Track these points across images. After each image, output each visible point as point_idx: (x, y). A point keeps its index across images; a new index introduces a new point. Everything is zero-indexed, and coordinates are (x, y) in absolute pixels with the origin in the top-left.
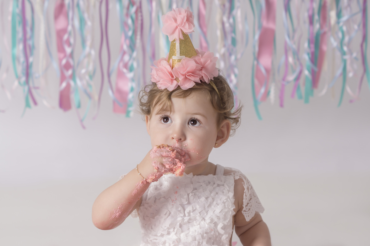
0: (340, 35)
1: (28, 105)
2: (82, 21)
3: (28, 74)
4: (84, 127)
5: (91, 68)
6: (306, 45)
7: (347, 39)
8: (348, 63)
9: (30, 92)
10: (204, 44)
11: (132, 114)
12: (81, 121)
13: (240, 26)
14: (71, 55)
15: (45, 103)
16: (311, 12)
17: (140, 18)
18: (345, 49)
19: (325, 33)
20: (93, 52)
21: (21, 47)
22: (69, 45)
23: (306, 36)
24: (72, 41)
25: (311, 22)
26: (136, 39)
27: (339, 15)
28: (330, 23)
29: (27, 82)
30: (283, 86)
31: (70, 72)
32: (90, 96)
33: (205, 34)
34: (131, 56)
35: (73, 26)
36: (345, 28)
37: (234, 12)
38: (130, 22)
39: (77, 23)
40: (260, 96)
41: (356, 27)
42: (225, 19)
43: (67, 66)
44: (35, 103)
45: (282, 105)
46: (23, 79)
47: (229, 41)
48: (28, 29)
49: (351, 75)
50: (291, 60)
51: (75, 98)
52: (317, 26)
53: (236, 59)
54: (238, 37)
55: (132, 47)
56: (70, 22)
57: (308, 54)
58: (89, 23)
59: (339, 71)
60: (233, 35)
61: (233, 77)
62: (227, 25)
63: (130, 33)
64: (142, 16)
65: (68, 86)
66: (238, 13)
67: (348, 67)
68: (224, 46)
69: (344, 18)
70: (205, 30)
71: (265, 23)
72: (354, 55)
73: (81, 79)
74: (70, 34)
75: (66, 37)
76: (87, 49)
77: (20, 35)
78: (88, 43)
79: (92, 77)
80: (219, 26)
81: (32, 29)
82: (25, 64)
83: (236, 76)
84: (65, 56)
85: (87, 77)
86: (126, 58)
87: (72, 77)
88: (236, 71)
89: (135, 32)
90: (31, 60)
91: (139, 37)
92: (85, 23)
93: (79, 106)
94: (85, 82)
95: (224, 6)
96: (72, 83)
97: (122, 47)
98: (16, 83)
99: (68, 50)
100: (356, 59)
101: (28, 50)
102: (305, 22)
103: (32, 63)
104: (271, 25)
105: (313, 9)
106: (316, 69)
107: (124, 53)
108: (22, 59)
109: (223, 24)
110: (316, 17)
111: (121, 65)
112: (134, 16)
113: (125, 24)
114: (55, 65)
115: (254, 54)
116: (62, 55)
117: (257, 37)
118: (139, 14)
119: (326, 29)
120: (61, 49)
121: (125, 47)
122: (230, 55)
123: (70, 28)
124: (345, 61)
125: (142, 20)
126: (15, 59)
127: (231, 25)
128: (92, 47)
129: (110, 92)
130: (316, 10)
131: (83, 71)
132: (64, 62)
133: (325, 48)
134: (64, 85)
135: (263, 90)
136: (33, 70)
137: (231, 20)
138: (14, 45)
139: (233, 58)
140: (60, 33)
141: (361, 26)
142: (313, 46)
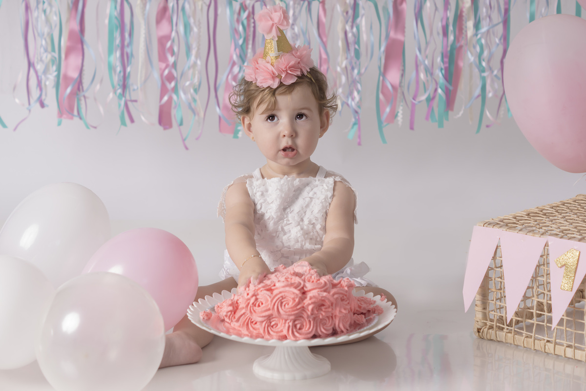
0: (478, 49)
1: (123, 123)
2: (187, 27)
3: (124, 87)
4: (187, 148)
5: (196, 81)
6: (439, 59)
7: (486, 53)
8: (488, 82)
9: (126, 105)
10: (324, 56)
11: (240, 134)
12: (184, 140)
13: (364, 37)
14: (174, 65)
15: (143, 118)
16: (444, 23)
17: (252, 25)
18: (484, 64)
19: (461, 47)
20: (199, 62)
21: (118, 54)
22: (173, 54)
23: (440, 49)
24: (176, 49)
25: (445, 33)
26: (247, 48)
27: (477, 26)
28: (466, 36)
29: (123, 94)
30: (413, 105)
31: (173, 84)
32: (194, 112)
33: (325, 44)
34: (241, 68)
35: (177, 32)
36: (483, 41)
37: (358, 20)
38: (241, 28)
39: (181, 29)
40: (385, 116)
41: (497, 41)
42: (348, 28)
43: (170, 78)
44: (132, 121)
45: (412, 128)
46: (119, 91)
47: (352, 53)
48: (127, 35)
49: (490, 95)
50: (422, 76)
51: (176, 114)
52: (451, 38)
53: (359, 73)
54: (363, 50)
55: (243, 58)
56: (174, 28)
57: (441, 69)
58: (195, 30)
59: (478, 91)
60: (357, 47)
61: (356, 94)
62: (350, 35)
63: (241, 42)
64: (254, 23)
65: (170, 99)
66: (363, 22)
67: (488, 88)
68: (347, 58)
69: (484, 30)
70: (324, 39)
71: (392, 34)
72: (495, 72)
73: (185, 93)
74: (173, 41)
75: (169, 44)
76: (193, 58)
77: (118, 41)
78: (194, 52)
79: (196, 91)
80: (341, 35)
81: (130, 35)
82: (122, 74)
83: (358, 92)
84: (167, 66)
85: (192, 91)
86: (236, 69)
87: (175, 90)
88: (359, 86)
89: (246, 40)
90: (128, 69)
91: (250, 46)
92: (191, 29)
93: (181, 124)
94: (189, 96)
95: (347, 13)
96: (175, 97)
97: (231, 57)
98: (111, 95)
99: (171, 59)
100: (496, 76)
101: (125, 59)
102: (438, 34)
103: (129, 73)
104: (400, 37)
105: (447, 19)
106: (451, 88)
107: (234, 64)
108: (119, 69)
109: (346, 33)
110: (451, 28)
111: (230, 77)
112: (245, 22)
113: (236, 31)
114: (156, 75)
115: (380, 68)
116: (163, 65)
117: (383, 48)
118: (252, 21)
119: (463, 42)
120: (162, 58)
121: (235, 57)
122: (353, 69)
123: (174, 34)
124: (484, 79)
125: (254, 27)
126: (111, 68)
127: (353, 35)
128: (198, 56)
129: (218, 109)
130: (451, 21)
131: (188, 83)
132: (166, 72)
133: (461, 64)
134: (166, 98)
135: (388, 110)
136: (131, 81)
137: (355, 30)
138: (110, 51)
139: (356, 71)
140: (162, 41)
141: (502, 41)
142: (446, 60)
